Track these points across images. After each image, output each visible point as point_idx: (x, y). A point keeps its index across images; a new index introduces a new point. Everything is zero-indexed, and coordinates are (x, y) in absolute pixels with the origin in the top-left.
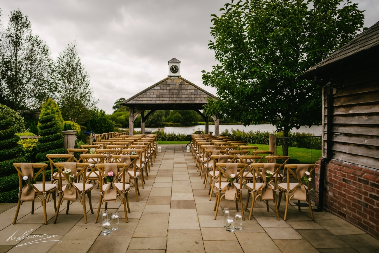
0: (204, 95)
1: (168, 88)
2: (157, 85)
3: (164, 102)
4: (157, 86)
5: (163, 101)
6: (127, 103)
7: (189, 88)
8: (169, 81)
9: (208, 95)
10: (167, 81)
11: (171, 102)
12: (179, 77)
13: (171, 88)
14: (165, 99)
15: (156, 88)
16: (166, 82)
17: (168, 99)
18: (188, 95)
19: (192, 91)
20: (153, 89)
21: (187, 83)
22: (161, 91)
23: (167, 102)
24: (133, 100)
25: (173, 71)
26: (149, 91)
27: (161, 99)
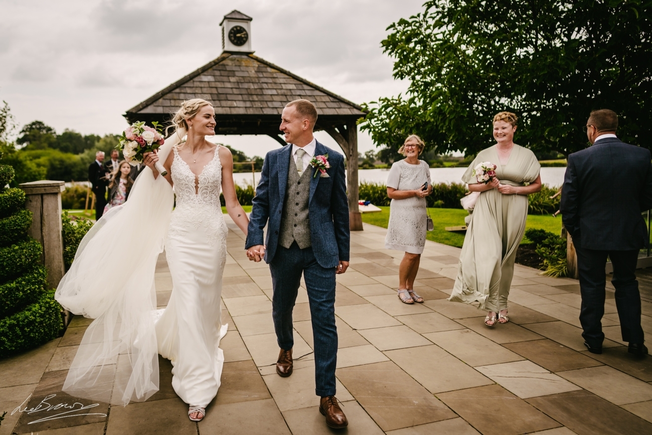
0: (322, 97)
1: (232, 79)
2: (204, 70)
3: (235, 112)
4: (205, 73)
5: (232, 109)
6: (143, 112)
7: (281, 81)
8: (228, 62)
9: (331, 98)
10: (224, 62)
11: (251, 112)
12: (250, 55)
13: (240, 80)
14: (235, 104)
15: (205, 78)
16: (224, 65)
17: (241, 104)
18: (285, 97)
19: (291, 88)
20: (196, 79)
21: (273, 70)
22: (219, 85)
23: (242, 111)
24: (155, 104)
25: (235, 41)
26: (190, 84)
27: (224, 103)
